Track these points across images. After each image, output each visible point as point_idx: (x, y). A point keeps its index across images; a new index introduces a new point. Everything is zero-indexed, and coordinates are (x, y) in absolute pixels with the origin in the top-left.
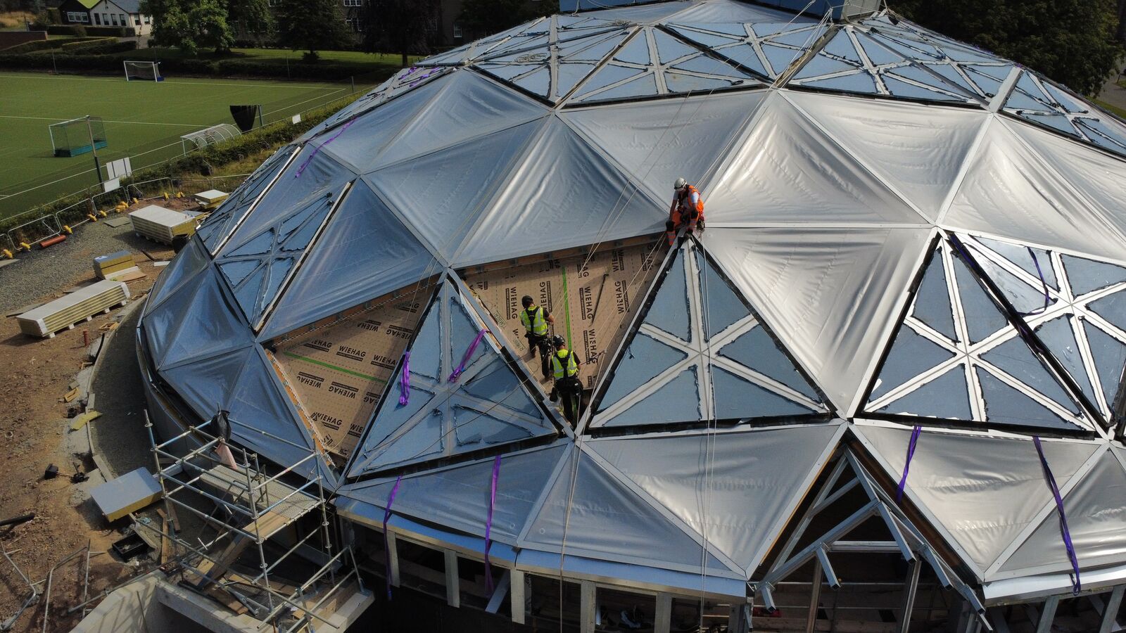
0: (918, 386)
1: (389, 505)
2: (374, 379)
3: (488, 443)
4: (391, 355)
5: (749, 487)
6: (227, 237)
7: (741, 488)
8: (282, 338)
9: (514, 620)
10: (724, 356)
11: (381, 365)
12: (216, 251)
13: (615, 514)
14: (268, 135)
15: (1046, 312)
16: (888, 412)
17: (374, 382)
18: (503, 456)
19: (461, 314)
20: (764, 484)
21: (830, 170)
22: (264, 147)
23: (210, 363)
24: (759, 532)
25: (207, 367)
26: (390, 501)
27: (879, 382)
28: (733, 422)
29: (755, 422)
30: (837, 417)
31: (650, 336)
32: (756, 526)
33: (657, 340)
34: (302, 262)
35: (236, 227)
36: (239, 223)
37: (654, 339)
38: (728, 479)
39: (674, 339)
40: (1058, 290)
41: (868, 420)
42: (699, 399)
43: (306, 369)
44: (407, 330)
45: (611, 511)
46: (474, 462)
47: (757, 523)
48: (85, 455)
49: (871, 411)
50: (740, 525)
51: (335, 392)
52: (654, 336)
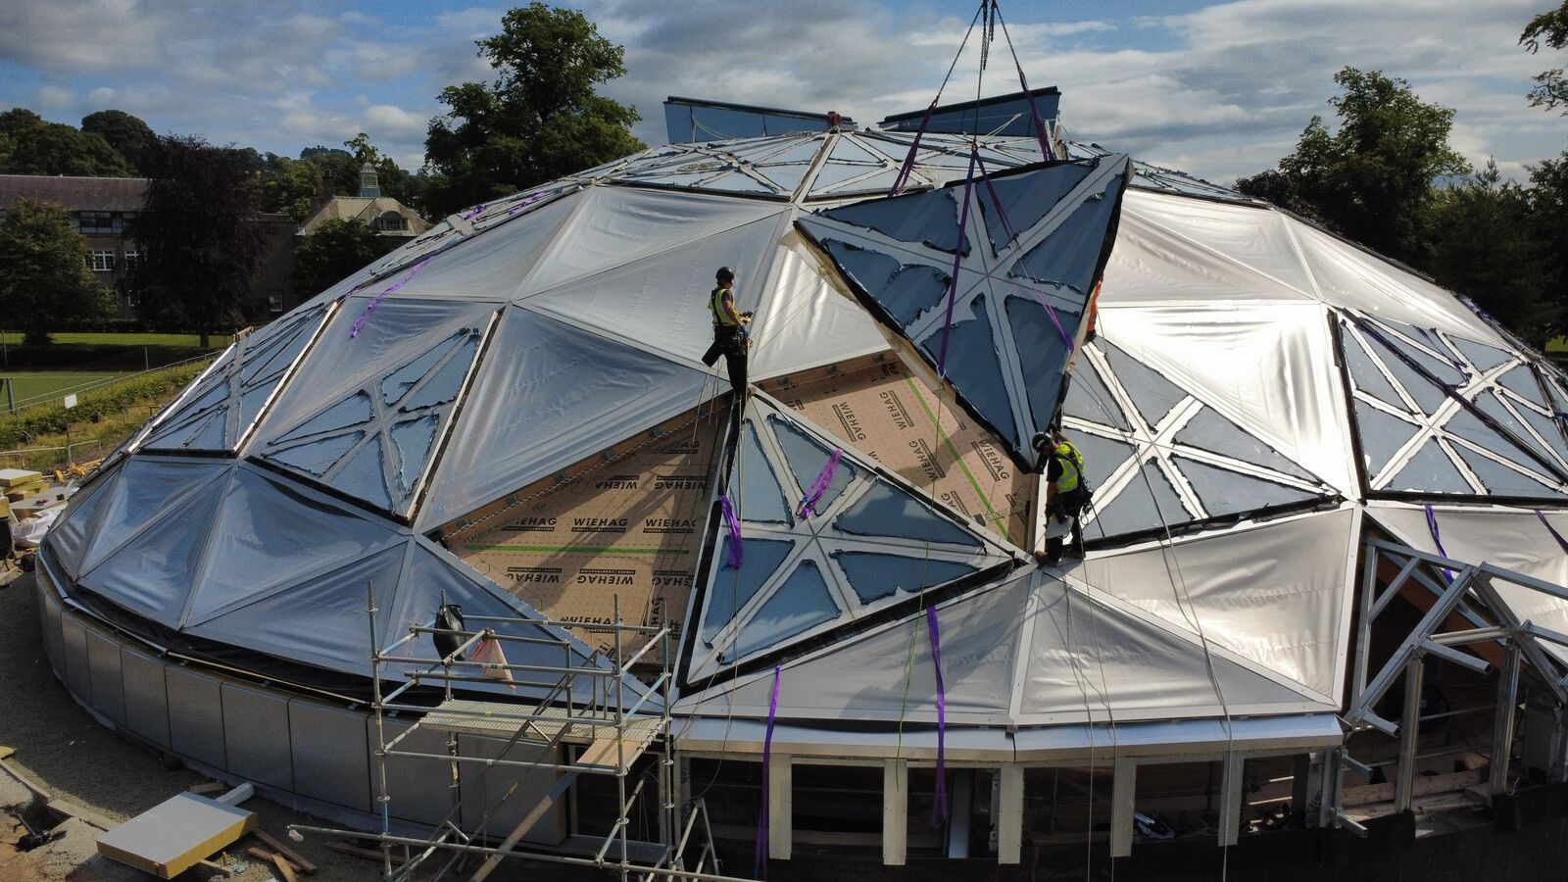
0: (1405, 461)
1: (772, 711)
2: (659, 551)
3: (909, 591)
4: (677, 514)
5: (1280, 597)
6: (252, 425)
7: (1270, 600)
8: (459, 523)
9: (1003, 859)
10: (1182, 444)
11: (662, 531)
12: (239, 444)
13: (1131, 656)
14: (29, 423)
15: (1470, 386)
16: (1396, 488)
17: (661, 555)
18: (937, 607)
19: (792, 435)
20: (1297, 590)
21: (1172, 256)
22: (23, 440)
23: (313, 587)
24: (1323, 648)
25: (308, 595)
26: (773, 704)
27: (1368, 459)
28: (1232, 519)
29: (1255, 515)
30: (1345, 500)
31: (1080, 430)
32: (1316, 641)
33: (1092, 434)
34: (456, 418)
35: (263, 410)
36: (267, 404)
37: (1087, 433)
38: (1249, 592)
39: (1111, 430)
40: (1466, 367)
41: (1378, 501)
42: (1179, 496)
43: (520, 561)
44: (692, 478)
45: (1125, 653)
46: (894, 623)
47: (1315, 635)
48: (24, 806)
49: (1378, 488)
50: (1295, 644)
51: (591, 582)
52: (1085, 430)
